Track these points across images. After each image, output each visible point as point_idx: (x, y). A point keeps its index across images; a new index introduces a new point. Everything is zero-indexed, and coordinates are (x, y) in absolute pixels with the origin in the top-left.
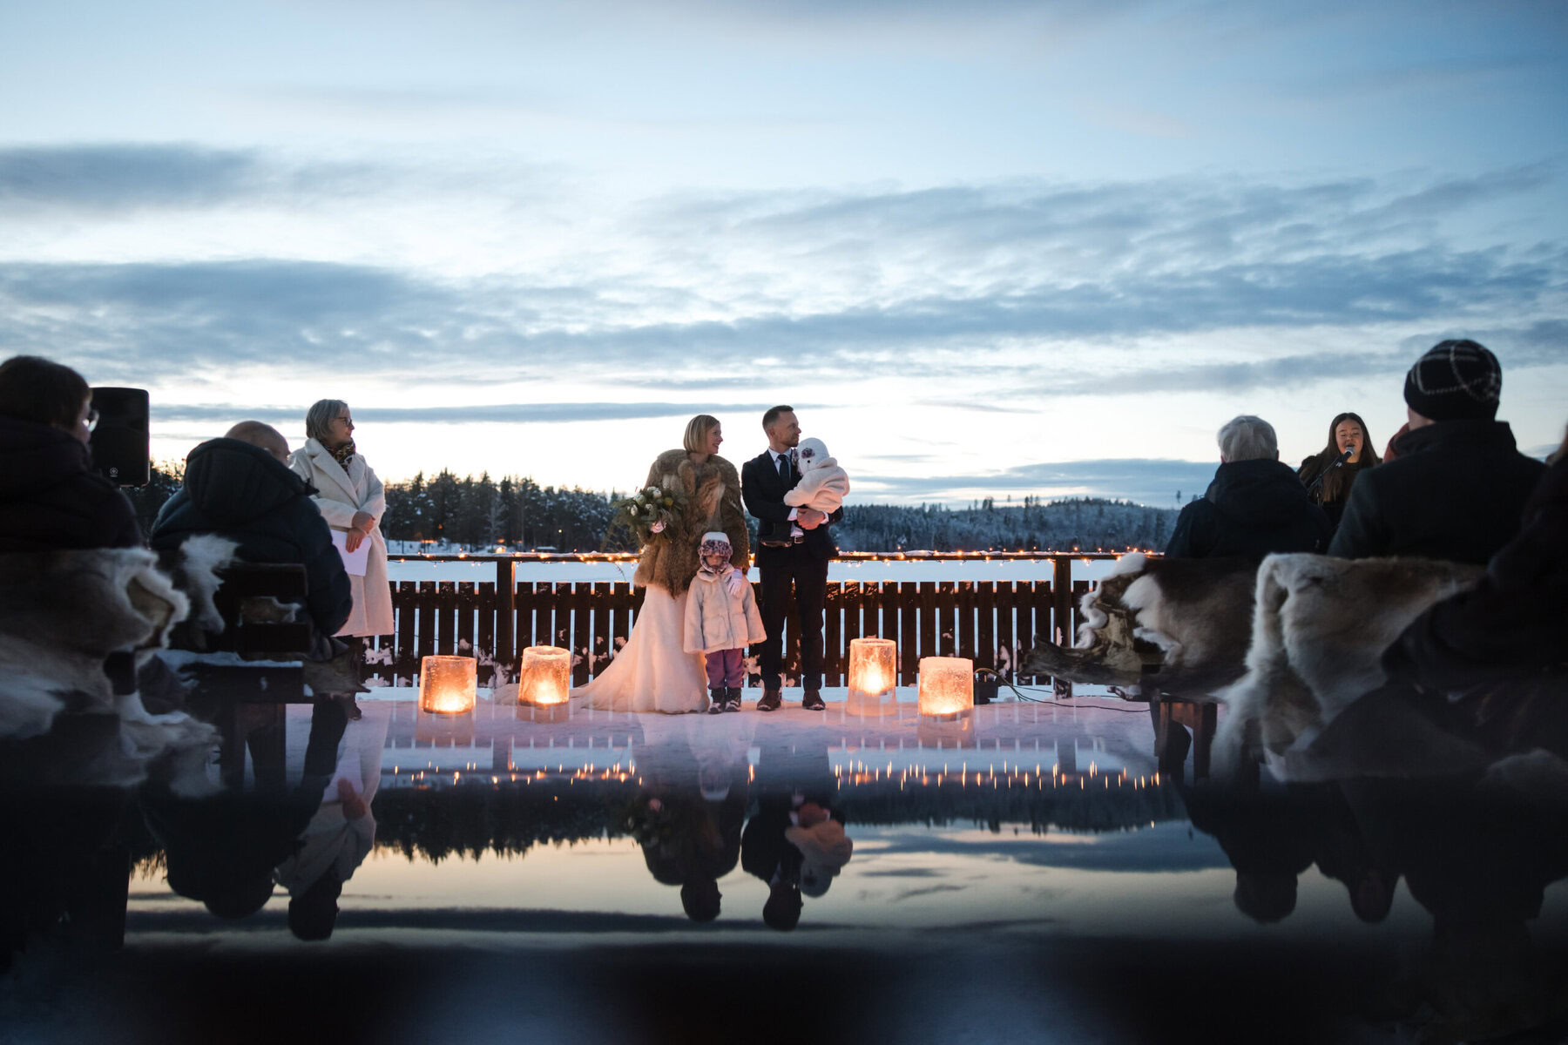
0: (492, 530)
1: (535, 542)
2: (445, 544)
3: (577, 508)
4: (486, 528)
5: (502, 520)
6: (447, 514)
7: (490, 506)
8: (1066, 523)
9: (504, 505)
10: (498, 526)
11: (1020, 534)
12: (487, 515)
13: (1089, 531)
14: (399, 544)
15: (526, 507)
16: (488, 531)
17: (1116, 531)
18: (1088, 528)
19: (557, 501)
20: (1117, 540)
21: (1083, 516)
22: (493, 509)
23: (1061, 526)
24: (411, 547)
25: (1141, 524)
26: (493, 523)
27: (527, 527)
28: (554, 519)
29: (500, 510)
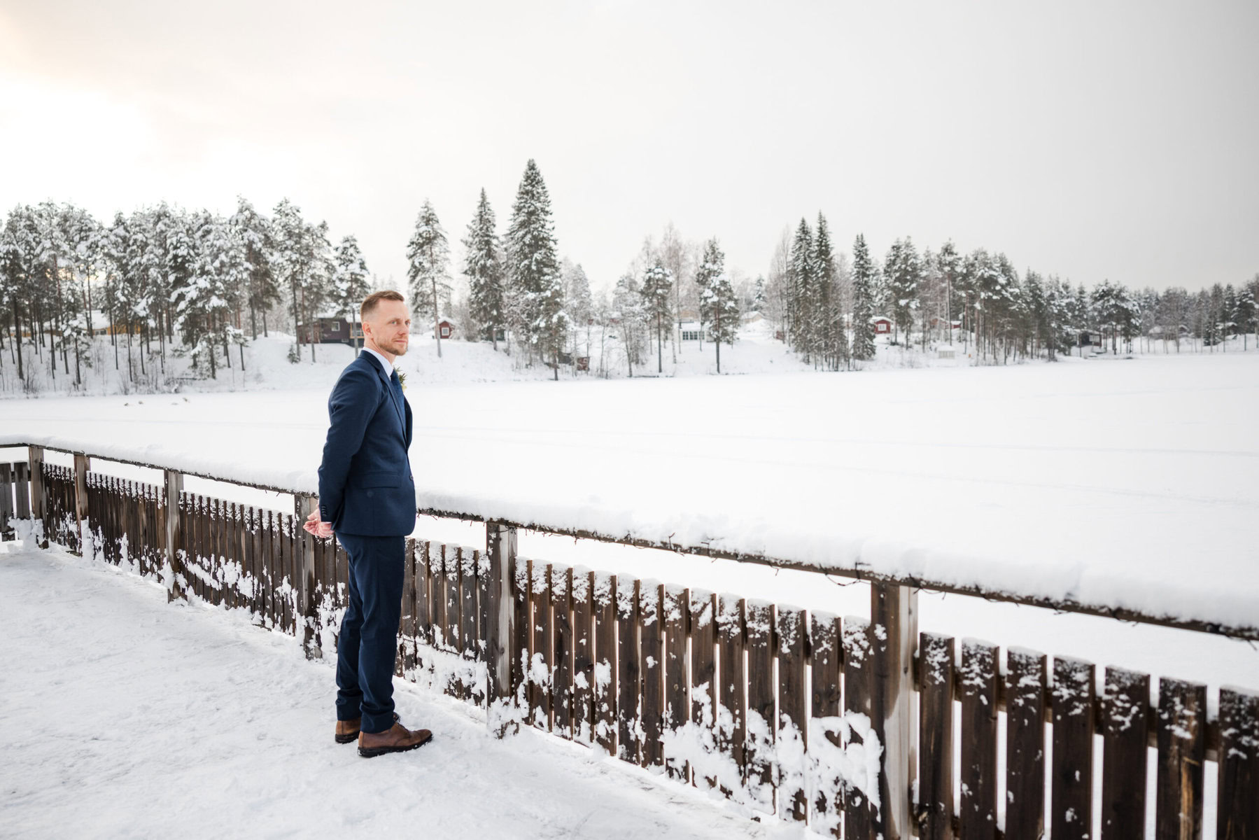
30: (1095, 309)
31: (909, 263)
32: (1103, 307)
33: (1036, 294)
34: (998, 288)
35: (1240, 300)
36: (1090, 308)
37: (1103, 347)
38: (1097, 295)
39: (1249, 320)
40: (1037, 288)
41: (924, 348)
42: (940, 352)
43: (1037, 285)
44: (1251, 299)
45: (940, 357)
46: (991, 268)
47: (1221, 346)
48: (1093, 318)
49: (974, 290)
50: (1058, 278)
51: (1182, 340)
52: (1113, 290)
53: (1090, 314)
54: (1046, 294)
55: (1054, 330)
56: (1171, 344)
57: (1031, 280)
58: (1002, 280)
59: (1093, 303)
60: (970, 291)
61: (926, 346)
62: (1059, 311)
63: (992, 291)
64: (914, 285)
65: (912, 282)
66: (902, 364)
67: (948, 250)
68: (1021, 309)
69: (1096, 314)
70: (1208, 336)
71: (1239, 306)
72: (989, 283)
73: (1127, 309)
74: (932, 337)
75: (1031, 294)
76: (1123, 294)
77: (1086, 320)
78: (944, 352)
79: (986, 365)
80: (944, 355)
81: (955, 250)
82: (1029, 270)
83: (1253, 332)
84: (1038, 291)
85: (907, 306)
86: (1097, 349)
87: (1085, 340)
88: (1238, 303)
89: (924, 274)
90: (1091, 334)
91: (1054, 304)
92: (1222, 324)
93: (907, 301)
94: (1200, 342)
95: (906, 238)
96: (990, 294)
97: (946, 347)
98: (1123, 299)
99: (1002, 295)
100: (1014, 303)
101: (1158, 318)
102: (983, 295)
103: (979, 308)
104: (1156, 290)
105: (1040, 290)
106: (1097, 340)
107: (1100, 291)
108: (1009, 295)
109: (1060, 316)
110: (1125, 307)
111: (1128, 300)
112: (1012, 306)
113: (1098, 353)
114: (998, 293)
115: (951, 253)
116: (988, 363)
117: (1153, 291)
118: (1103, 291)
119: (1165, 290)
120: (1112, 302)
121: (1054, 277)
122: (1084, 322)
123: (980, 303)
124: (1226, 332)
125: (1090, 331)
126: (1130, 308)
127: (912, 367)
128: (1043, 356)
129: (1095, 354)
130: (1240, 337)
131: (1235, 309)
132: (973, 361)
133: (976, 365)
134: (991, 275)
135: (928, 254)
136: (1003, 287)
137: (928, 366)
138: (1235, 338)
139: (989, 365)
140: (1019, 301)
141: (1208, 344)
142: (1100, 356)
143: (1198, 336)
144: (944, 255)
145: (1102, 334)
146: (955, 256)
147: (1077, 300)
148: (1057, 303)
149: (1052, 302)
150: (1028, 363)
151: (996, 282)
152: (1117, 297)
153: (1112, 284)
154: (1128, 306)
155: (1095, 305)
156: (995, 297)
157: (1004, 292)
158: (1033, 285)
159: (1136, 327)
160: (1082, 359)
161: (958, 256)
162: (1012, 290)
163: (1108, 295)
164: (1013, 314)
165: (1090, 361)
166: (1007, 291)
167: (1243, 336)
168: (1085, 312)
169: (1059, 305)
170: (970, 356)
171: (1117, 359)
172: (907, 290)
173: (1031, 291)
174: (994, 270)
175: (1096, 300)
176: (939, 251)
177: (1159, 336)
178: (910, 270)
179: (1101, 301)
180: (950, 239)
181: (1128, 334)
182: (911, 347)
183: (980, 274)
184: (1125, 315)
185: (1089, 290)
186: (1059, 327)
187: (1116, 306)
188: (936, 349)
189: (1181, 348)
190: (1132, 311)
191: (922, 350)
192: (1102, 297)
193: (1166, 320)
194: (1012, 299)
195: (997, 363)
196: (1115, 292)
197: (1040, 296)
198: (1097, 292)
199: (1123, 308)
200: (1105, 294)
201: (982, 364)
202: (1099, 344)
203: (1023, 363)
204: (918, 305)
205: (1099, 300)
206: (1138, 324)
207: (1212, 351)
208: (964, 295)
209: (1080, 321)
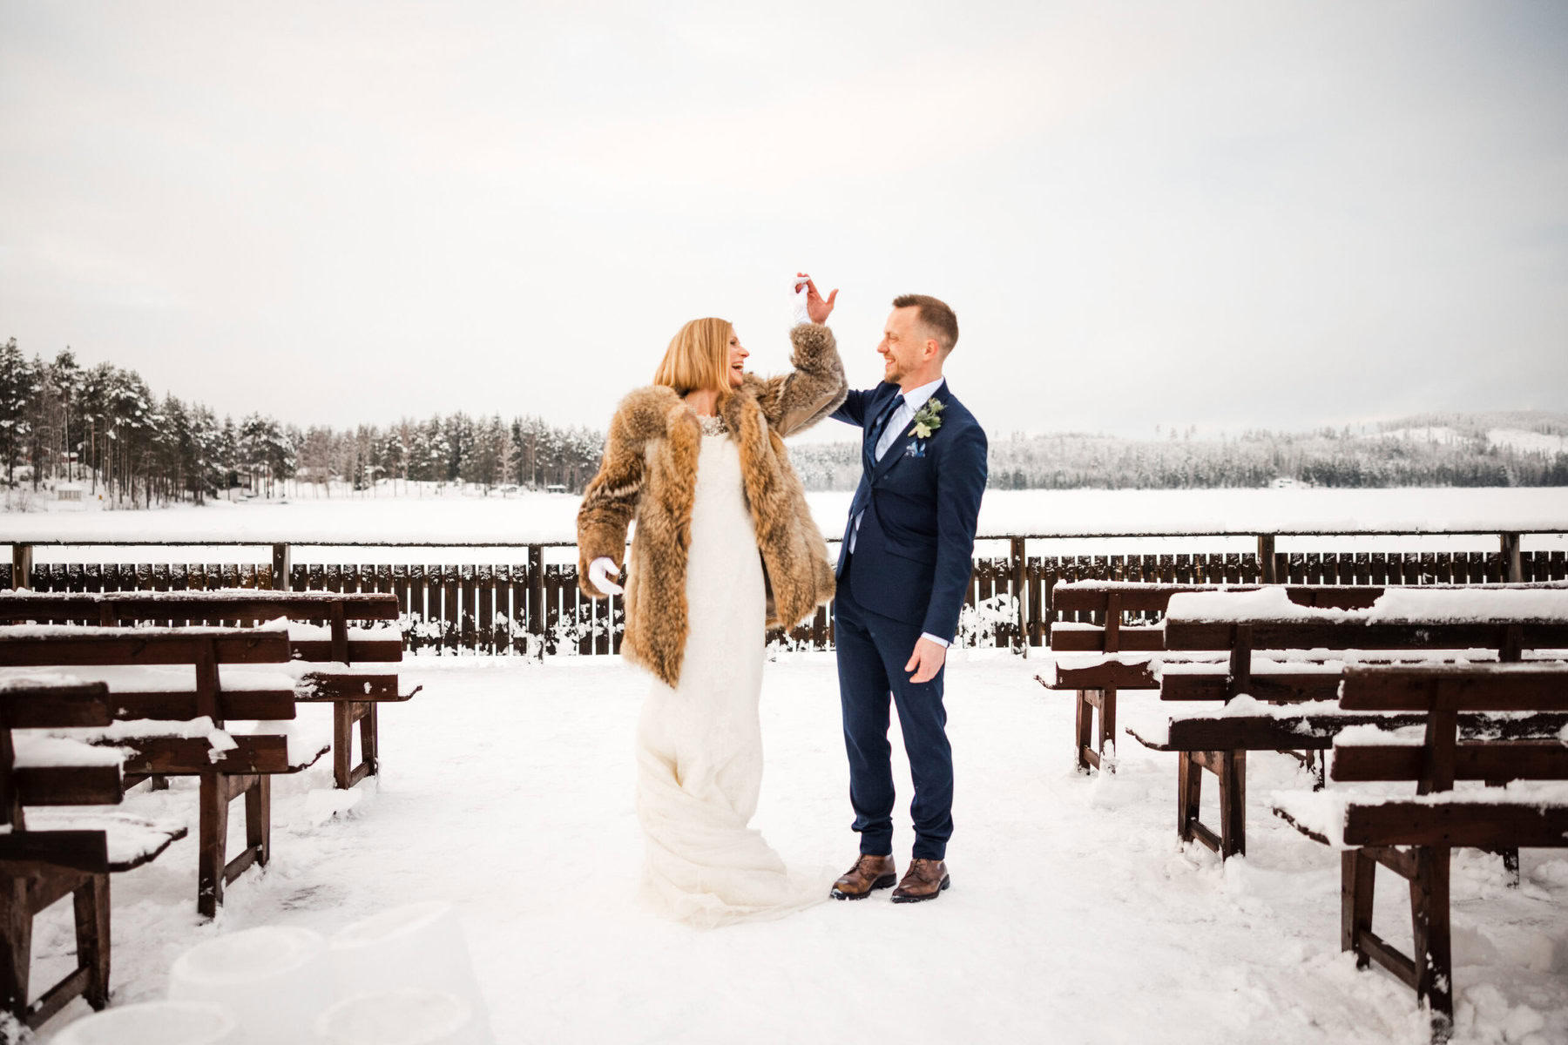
0: (504, 471)
1: (545, 481)
2: (460, 484)
3: (585, 448)
4: (499, 469)
5: (513, 461)
6: (461, 456)
7: (502, 448)
8: (1050, 456)
9: (516, 447)
10: (511, 467)
11: (1006, 468)
12: (500, 456)
13: (1072, 463)
14: (417, 485)
15: (536, 449)
16: (500, 472)
17: (1099, 463)
18: (1072, 460)
19: (564, 441)
20: (1099, 471)
21: (1066, 448)
22: (505, 451)
23: (1045, 457)
24: (428, 487)
25: (1121, 456)
26: (505, 463)
27: (538, 467)
28: (564, 459)
29: (513, 451)
30: (244, 445)
31: (14, 372)
32: (253, 444)
33: (181, 424)
34: (138, 413)
35: (390, 443)
36: (239, 444)
37: (253, 489)
38: (246, 429)
39: (399, 464)
40: (182, 416)
41: (35, 486)
42: (60, 492)
43: (181, 413)
44: (399, 442)
45: (60, 498)
46: (128, 388)
47: (372, 489)
48: (243, 456)
49: (105, 415)
50: (204, 406)
51: (331, 484)
52: (264, 424)
53: (239, 451)
54: (192, 424)
55: (202, 468)
56: (320, 487)
57: (173, 406)
58: (142, 405)
59: (242, 438)
60: (100, 415)
61: (38, 484)
62: (207, 445)
63: (130, 417)
64: (22, 402)
65: (18, 398)
66: (8, 507)
67: (65, 361)
68: (167, 441)
69: (245, 451)
70: (358, 480)
71: (389, 449)
72: (126, 406)
73: (280, 447)
74: (44, 472)
75: (175, 423)
76: (276, 430)
77: (235, 457)
78: (66, 492)
79: (123, 509)
80: (66, 495)
81: (75, 361)
82: (169, 394)
83: (401, 477)
84: (183, 421)
85: (12, 429)
86: (246, 491)
87: (233, 481)
88: (387, 446)
89: (37, 388)
90: (240, 474)
91: (201, 437)
92: (372, 467)
93: (12, 422)
94: (350, 486)
95: (9, 340)
96: (128, 420)
97: (65, 485)
98: (276, 436)
99: (144, 422)
100: (158, 434)
101: (305, 458)
102: (118, 421)
103: (114, 437)
104: (298, 427)
105: (185, 419)
106: (247, 481)
107: (250, 424)
108: (152, 423)
109: (209, 451)
110: (279, 444)
111: (281, 437)
112: (156, 436)
113: (249, 497)
114: (139, 419)
115: (70, 365)
116: (125, 506)
117: (295, 427)
118: (253, 424)
119: (309, 428)
120: (264, 437)
121: (199, 405)
122: (232, 460)
123: (115, 430)
124: (376, 475)
125: (240, 471)
126: (283, 446)
127: (24, 510)
128: (189, 500)
129: (245, 498)
130: (391, 482)
131: (385, 452)
132: (108, 503)
133: (112, 509)
134: (129, 397)
135: (38, 364)
136: (144, 411)
137: (46, 510)
138: (385, 483)
139: (128, 509)
140: (165, 431)
141: (359, 489)
142: (251, 500)
143: (348, 479)
144: (60, 366)
145: (252, 474)
146: (75, 370)
147: (223, 433)
148: (204, 436)
149: (199, 435)
150: (173, 507)
151: (136, 407)
152: (269, 432)
153: (263, 417)
154: (283, 443)
155: (244, 441)
156: (134, 425)
157: (145, 420)
158: (176, 413)
159: (289, 467)
160: (231, 503)
161: (80, 370)
162: (155, 417)
163: (259, 429)
164: (156, 446)
165: (239, 505)
166: (149, 418)
167: (393, 480)
168: (233, 449)
169: (208, 439)
170: (100, 497)
171: (271, 504)
172: (12, 408)
173: (175, 420)
174: (133, 391)
175: (245, 434)
176: (53, 361)
177: (308, 479)
178: (16, 382)
179: (251, 437)
180: (68, 347)
181: (282, 473)
182: (16, 484)
183: (113, 394)
184: (279, 453)
185: (238, 423)
186: (208, 465)
187: (267, 442)
188: (52, 489)
189: (331, 492)
190: (286, 449)
191: (33, 489)
192: (252, 431)
193: (315, 461)
194: (155, 428)
195: (137, 507)
196: (266, 427)
197: (186, 427)
198: (246, 425)
199: (275, 445)
200: (256, 429)
201: (119, 508)
202: (248, 486)
203: (168, 507)
204: (28, 429)
205: (248, 435)
206: (292, 465)
207: (363, 496)
208: (91, 420)
209: (228, 459)
